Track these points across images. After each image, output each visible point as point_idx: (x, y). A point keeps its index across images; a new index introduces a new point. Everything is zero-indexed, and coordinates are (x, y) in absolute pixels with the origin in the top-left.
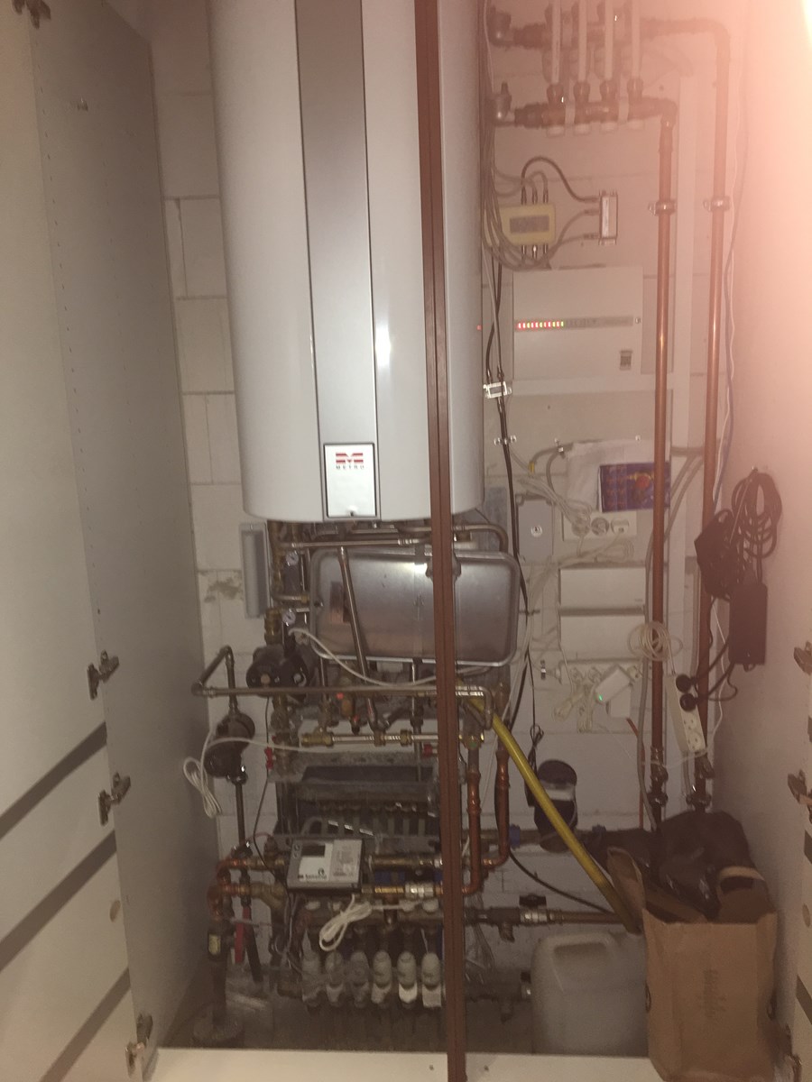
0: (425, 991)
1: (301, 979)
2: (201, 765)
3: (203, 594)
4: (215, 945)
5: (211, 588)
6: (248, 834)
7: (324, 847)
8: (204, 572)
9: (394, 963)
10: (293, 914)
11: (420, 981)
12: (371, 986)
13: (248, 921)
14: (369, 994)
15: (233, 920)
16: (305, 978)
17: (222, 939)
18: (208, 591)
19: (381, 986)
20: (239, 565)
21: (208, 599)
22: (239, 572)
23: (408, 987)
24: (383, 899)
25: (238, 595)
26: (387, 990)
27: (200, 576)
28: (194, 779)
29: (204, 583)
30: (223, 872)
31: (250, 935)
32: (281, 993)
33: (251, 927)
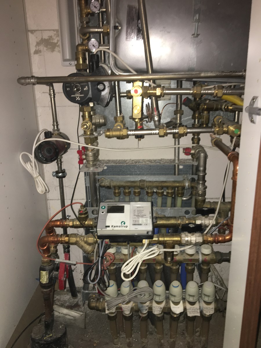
0: (188, 306)
1: (104, 299)
2: (32, 157)
3: (33, 49)
4: (45, 278)
5: (38, 44)
6: (67, 202)
7: (123, 207)
8: (32, 32)
9: (167, 288)
10: (101, 255)
11: (184, 299)
12: (151, 303)
13: (67, 261)
14: (150, 308)
15: (57, 261)
16: (107, 299)
17: (49, 274)
18: (36, 46)
19: (158, 303)
20: (56, 27)
21: (36, 52)
22: (57, 31)
23: (176, 303)
24: (165, 244)
25: (57, 49)
26: (163, 305)
27: (30, 34)
28: (28, 167)
29: (33, 39)
30: (50, 229)
31: (69, 271)
32: (91, 308)
33: (70, 265)
